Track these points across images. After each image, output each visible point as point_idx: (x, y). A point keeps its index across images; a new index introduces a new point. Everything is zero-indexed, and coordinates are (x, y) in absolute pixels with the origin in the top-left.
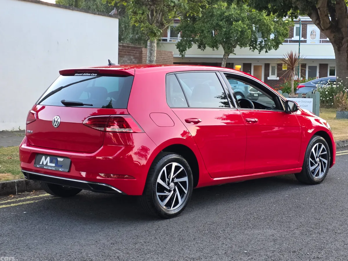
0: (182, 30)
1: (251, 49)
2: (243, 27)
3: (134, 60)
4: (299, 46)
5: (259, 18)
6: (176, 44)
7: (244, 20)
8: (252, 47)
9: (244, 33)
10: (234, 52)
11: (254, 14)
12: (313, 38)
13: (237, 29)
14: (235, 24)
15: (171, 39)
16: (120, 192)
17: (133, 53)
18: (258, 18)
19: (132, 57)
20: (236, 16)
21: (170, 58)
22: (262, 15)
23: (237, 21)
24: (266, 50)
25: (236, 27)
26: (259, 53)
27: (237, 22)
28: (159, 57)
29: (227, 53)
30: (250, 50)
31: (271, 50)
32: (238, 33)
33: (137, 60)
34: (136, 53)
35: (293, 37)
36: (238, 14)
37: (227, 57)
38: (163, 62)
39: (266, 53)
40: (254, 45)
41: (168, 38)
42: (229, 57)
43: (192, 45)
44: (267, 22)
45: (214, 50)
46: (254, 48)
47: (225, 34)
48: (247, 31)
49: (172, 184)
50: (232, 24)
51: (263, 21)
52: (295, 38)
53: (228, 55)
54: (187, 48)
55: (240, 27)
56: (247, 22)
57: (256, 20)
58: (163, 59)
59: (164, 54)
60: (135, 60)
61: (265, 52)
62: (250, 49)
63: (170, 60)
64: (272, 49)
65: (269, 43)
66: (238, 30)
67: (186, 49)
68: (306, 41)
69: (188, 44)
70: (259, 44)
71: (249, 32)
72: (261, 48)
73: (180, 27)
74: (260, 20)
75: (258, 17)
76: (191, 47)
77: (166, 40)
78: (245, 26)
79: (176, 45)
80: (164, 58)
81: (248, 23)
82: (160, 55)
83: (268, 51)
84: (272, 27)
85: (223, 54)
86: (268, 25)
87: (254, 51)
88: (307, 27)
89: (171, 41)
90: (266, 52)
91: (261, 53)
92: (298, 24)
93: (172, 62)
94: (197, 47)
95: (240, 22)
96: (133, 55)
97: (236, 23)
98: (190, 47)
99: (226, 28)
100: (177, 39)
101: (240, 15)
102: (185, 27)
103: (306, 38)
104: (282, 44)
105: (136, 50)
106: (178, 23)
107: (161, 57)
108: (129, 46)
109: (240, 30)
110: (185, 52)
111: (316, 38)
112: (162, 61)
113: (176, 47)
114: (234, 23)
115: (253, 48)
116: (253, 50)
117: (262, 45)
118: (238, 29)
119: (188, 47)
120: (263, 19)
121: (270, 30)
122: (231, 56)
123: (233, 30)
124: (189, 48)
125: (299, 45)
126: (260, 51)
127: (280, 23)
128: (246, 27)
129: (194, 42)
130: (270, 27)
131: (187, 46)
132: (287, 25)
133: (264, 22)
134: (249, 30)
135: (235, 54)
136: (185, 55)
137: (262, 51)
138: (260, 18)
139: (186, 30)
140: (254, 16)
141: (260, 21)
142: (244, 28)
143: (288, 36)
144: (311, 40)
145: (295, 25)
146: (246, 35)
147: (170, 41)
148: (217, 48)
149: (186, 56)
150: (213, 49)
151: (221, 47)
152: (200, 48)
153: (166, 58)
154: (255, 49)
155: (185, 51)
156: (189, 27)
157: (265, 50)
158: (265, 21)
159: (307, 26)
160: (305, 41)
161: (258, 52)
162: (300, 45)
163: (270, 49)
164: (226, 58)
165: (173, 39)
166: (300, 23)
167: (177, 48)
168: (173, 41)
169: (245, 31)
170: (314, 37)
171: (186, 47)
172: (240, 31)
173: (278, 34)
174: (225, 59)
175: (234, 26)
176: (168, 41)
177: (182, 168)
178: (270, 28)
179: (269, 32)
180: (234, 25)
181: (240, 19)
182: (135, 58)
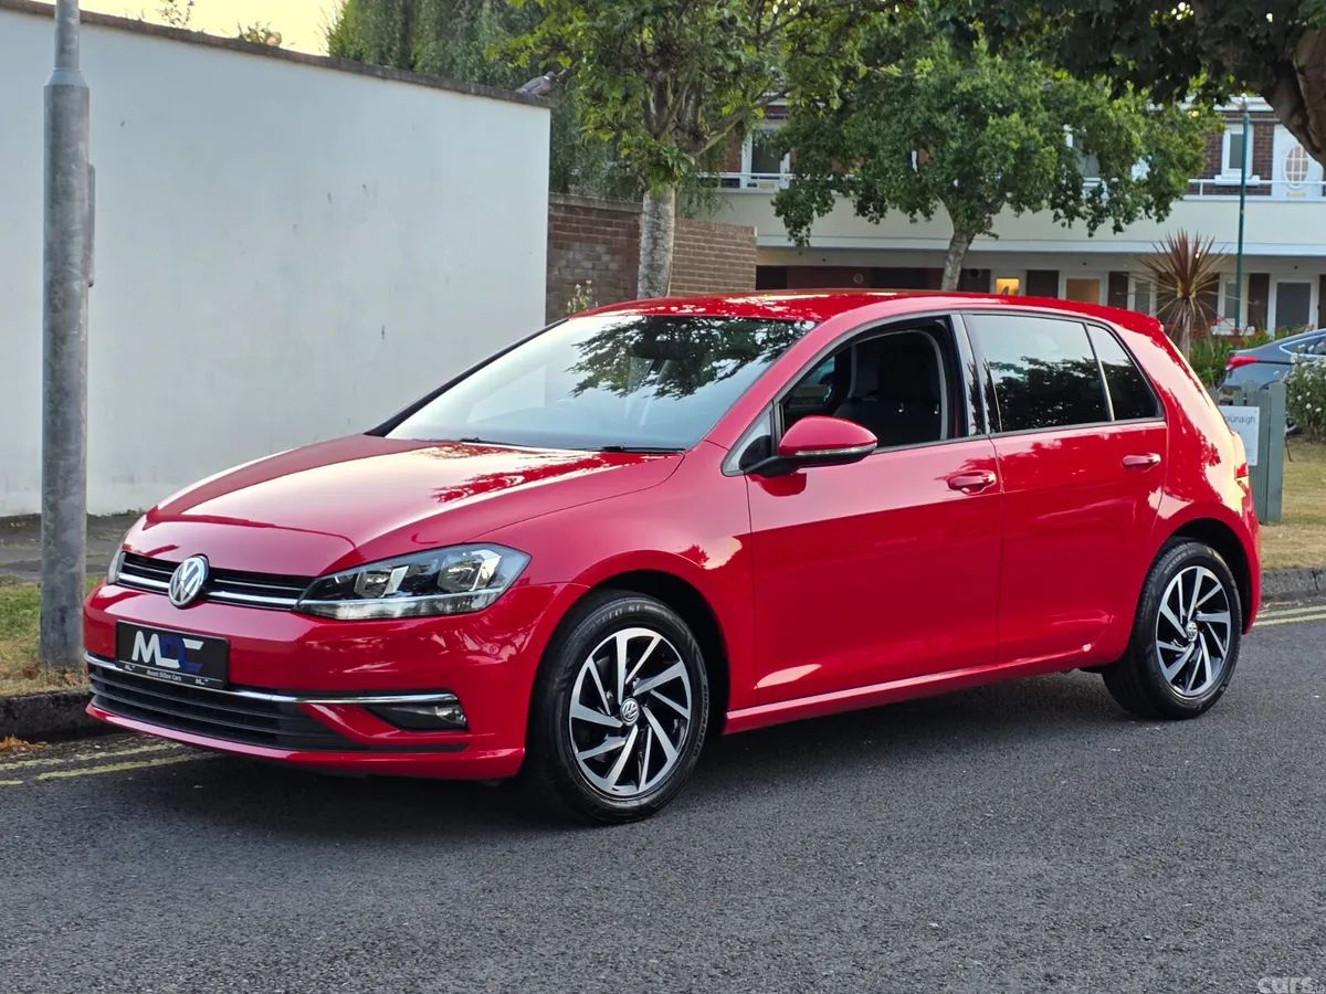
0: (795, 143)
1: (1060, 217)
2: (1024, 134)
3: (606, 258)
4: (1242, 208)
5: (1086, 103)
6: (774, 200)
7: (1030, 110)
8: (1061, 212)
9: (1029, 158)
10: (992, 230)
11: (1070, 85)
12: (1296, 178)
13: (1002, 144)
14: (997, 124)
15: (753, 178)
17: (605, 232)
18: (1083, 103)
19: (600, 249)
20: (1001, 93)
21: (743, 252)
22: (1097, 91)
23: (1005, 112)
24: (1117, 221)
25: (999, 136)
26: (1090, 235)
27: (1005, 118)
28: (704, 248)
29: (964, 233)
30: (1055, 220)
31: (1136, 224)
32: (1005, 159)
33: (618, 257)
34: (615, 234)
35: (1220, 174)
36: (1008, 87)
37: (965, 245)
38: (717, 266)
39: (1118, 233)
40: (1071, 203)
41: (745, 174)
42: (972, 247)
43: (833, 201)
44: (1116, 116)
45: (914, 221)
46: (1072, 214)
47: (958, 161)
48: (1042, 150)
50: (986, 124)
51: (1103, 112)
52: (1229, 176)
53: (970, 242)
54: (815, 213)
55: (1014, 137)
56: (1043, 115)
57: (1077, 108)
58: (716, 256)
59: (721, 236)
60: (613, 260)
61: (1111, 231)
62: (1057, 217)
63: (745, 259)
64: (1139, 219)
65: (1127, 196)
66: (1007, 147)
67: (810, 219)
68: (1269, 187)
69: (818, 199)
70: (1089, 201)
71: (1047, 155)
72: (1098, 216)
73: (789, 135)
74: (1092, 109)
75: (1085, 98)
76: (831, 210)
77: (735, 183)
78: (1035, 131)
79: (773, 204)
80: (722, 250)
81: (1047, 120)
82: (706, 241)
83: (1123, 225)
84: (1137, 137)
85: (951, 236)
86: (1120, 128)
87: (1070, 225)
88: (1272, 134)
89: (755, 185)
90: (1117, 228)
91: (1096, 233)
92: (1239, 122)
93: (751, 266)
94: (855, 210)
95: (1015, 117)
96: (605, 242)
97: (1000, 122)
98: (825, 206)
99: (962, 137)
100: (778, 178)
101: (1015, 88)
102: (806, 137)
103: (1270, 179)
104: (1181, 199)
105: (615, 221)
106: (782, 118)
107: (710, 248)
108: (592, 206)
109: (1015, 146)
110: (808, 230)
111: (1307, 177)
112: (715, 263)
113: (773, 209)
114: (991, 118)
115: (1065, 212)
116: (1066, 221)
117: (1101, 202)
118: (1006, 142)
119: (818, 210)
120: (1101, 106)
121: (1129, 146)
122: (980, 243)
123: (987, 148)
124: (821, 212)
125: (1239, 204)
126: (1092, 227)
127: (1169, 120)
128: (1037, 134)
129: (839, 191)
130: (1130, 134)
131: (814, 205)
132: (1197, 126)
133: (1108, 117)
134: (1047, 148)
135: (996, 236)
136: (810, 240)
137: (1100, 227)
138: (1090, 101)
139: (809, 147)
140: (1069, 93)
141: (1089, 115)
142: (1031, 138)
143: (1200, 165)
144: (1287, 185)
145: (1227, 126)
146: (1039, 166)
147: (749, 185)
148: (928, 214)
149: (814, 242)
150: (911, 216)
151: (941, 211)
152: (864, 215)
153: (730, 250)
154: (1076, 218)
155: (809, 226)
156: (822, 134)
157: (1110, 222)
158: (1111, 114)
159: (1273, 130)
160: (1266, 190)
161: (1087, 231)
162: (1246, 205)
163: (1129, 218)
164: (962, 251)
165: (761, 178)
166: (1246, 119)
167: (778, 213)
168: (762, 186)
169: (1035, 152)
170: (1301, 173)
171: (812, 211)
172: (1013, 151)
173: (1162, 159)
174: (957, 254)
175: (993, 132)
176: (744, 184)
178: (1130, 141)
179: (1127, 155)
180: (992, 126)
181: (1014, 105)
182: (612, 252)
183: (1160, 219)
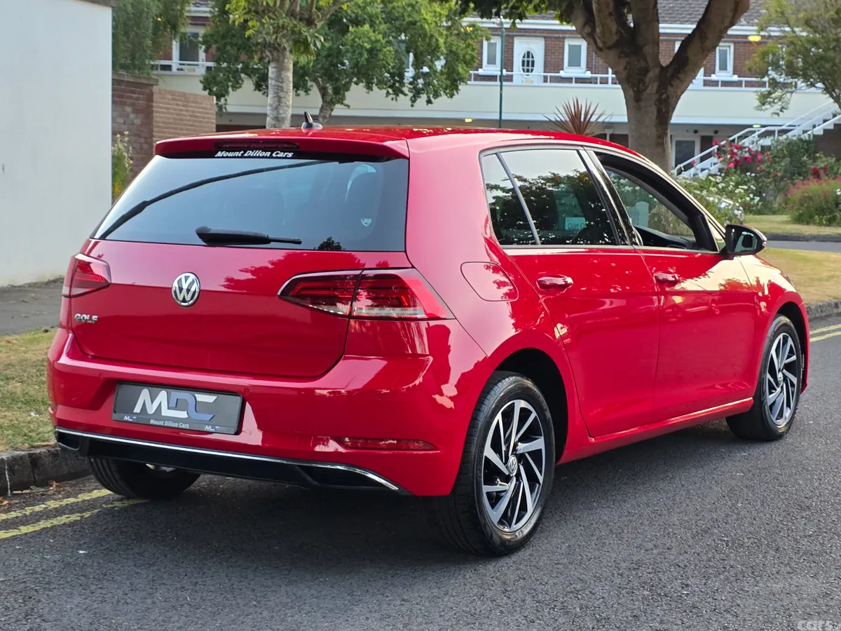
0: (216, 42)
1: (390, 94)
2: (373, 38)
3: (132, 116)
4: (501, 89)
5: (410, 19)
6: (202, 80)
7: (375, 23)
8: (391, 91)
9: (377, 55)
10: (346, 102)
11: (398, 7)
12: (528, 71)
13: (359, 44)
14: (355, 32)
15: (181, 64)
16: (395, 488)
17: (131, 98)
18: (407, 19)
19: (128, 109)
20: (356, 11)
21: (207, 113)
22: (417, 11)
23: (357, 22)
24: (429, 97)
25: (357, 40)
26: (412, 106)
27: (360, 27)
28: (182, 110)
29: (328, 104)
30: (387, 96)
31: (440, 98)
32: (361, 55)
33: (140, 116)
34: (137, 99)
35: (482, 68)
36: (360, 7)
37: (329, 112)
38: (191, 123)
39: (429, 104)
40: (397, 85)
41: (175, 62)
42: (333, 113)
43: (243, 81)
44: (430, 28)
45: (298, 95)
46: (398, 91)
47: (328, 56)
48: (385, 50)
49: (512, 459)
50: (347, 31)
51: (421, 26)
52: (486, 70)
53: (332, 110)
54: (230, 89)
55: (366, 40)
56: (383, 27)
57: (405, 23)
58: (191, 116)
59: (193, 102)
60: (137, 118)
61: (425, 103)
62: (388, 93)
63: (208, 118)
64: (441, 96)
65: (435, 81)
66: (362, 47)
67: (227, 92)
68: (512, 76)
69: (232, 79)
70: (411, 83)
71: (388, 53)
72: (417, 93)
73: (211, 35)
74: (414, 23)
75: (409, 16)
76: (240, 87)
77: (168, 68)
78: (380, 37)
79: (201, 82)
80: (194, 112)
81: (386, 30)
82: (184, 106)
83: (432, 99)
84: (441, 41)
85: (320, 106)
86: (432, 36)
87: (396, 99)
88: (513, 43)
89: (182, 70)
90: (429, 102)
91: (415, 104)
92: (498, 35)
93: (212, 123)
94: (253, 87)
95: (367, 27)
96: (132, 105)
97: (357, 30)
98: (237, 85)
99: (332, 39)
100: (197, 65)
101: (365, 7)
102: (223, 37)
103: (512, 71)
104: (466, 84)
105: (137, 90)
106: (204, 25)
107: (187, 111)
108: (122, 79)
109: (368, 46)
110: (226, 100)
111: (534, 71)
112: (189, 121)
113: (201, 86)
114: (351, 27)
115: (393, 91)
116: (394, 96)
117: (418, 84)
118: (361, 43)
119: (233, 87)
120: (420, 21)
121: (438, 47)
122: (339, 110)
123: (349, 47)
124: (234, 88)
125: (499, 88)
126: (413, 100)
127: (455, 32)
128: (381, 39)
129: (246, 74)
130: (437, 40)
131: (230, 84)
132: (473, 37)
133: (424, 28)
134: (388, 48)
135: (348, 106)
136: (227, 107)
137: (419, 100)
138: (412, 17)
139: (225, 44)
140: (398, 12)
141: (412, 27)
142: (377, 41)
143: (474, 62)
144: (522, 75)
145: (492, 37)
146: (383, 60)
147: (178, 70)
148: (307, 91)
149: (230, 109)
150: (296, 92)
151: (315, 92)
152: (260, 90)
153: (199, 112)
154: (400, 95)
155: (226, 97)
156: (234, 36)
157: (424, 97)
158: (426, 27)
159: (513, 40)
160: (510, 79)
161: (410, 103)
162: (503, 88)
163: (436, 95)
164: (328, 116)
165: (189, 65)
166: (503, 32)
167: (205, 89)
168: (189, 70)
169: (380, 50)
170: (530, 68)
171: (228, 87)
172: (367, 50)
173: (452, 56)
174: (324, 117)
175: (353, 37)
176: (174, 69)
177: (534, 415)
178: (438, 45)
179: (434, 51)
180: (352, 33)
181: (365, 19)
182: (136, 111)
183: (452, 96)
